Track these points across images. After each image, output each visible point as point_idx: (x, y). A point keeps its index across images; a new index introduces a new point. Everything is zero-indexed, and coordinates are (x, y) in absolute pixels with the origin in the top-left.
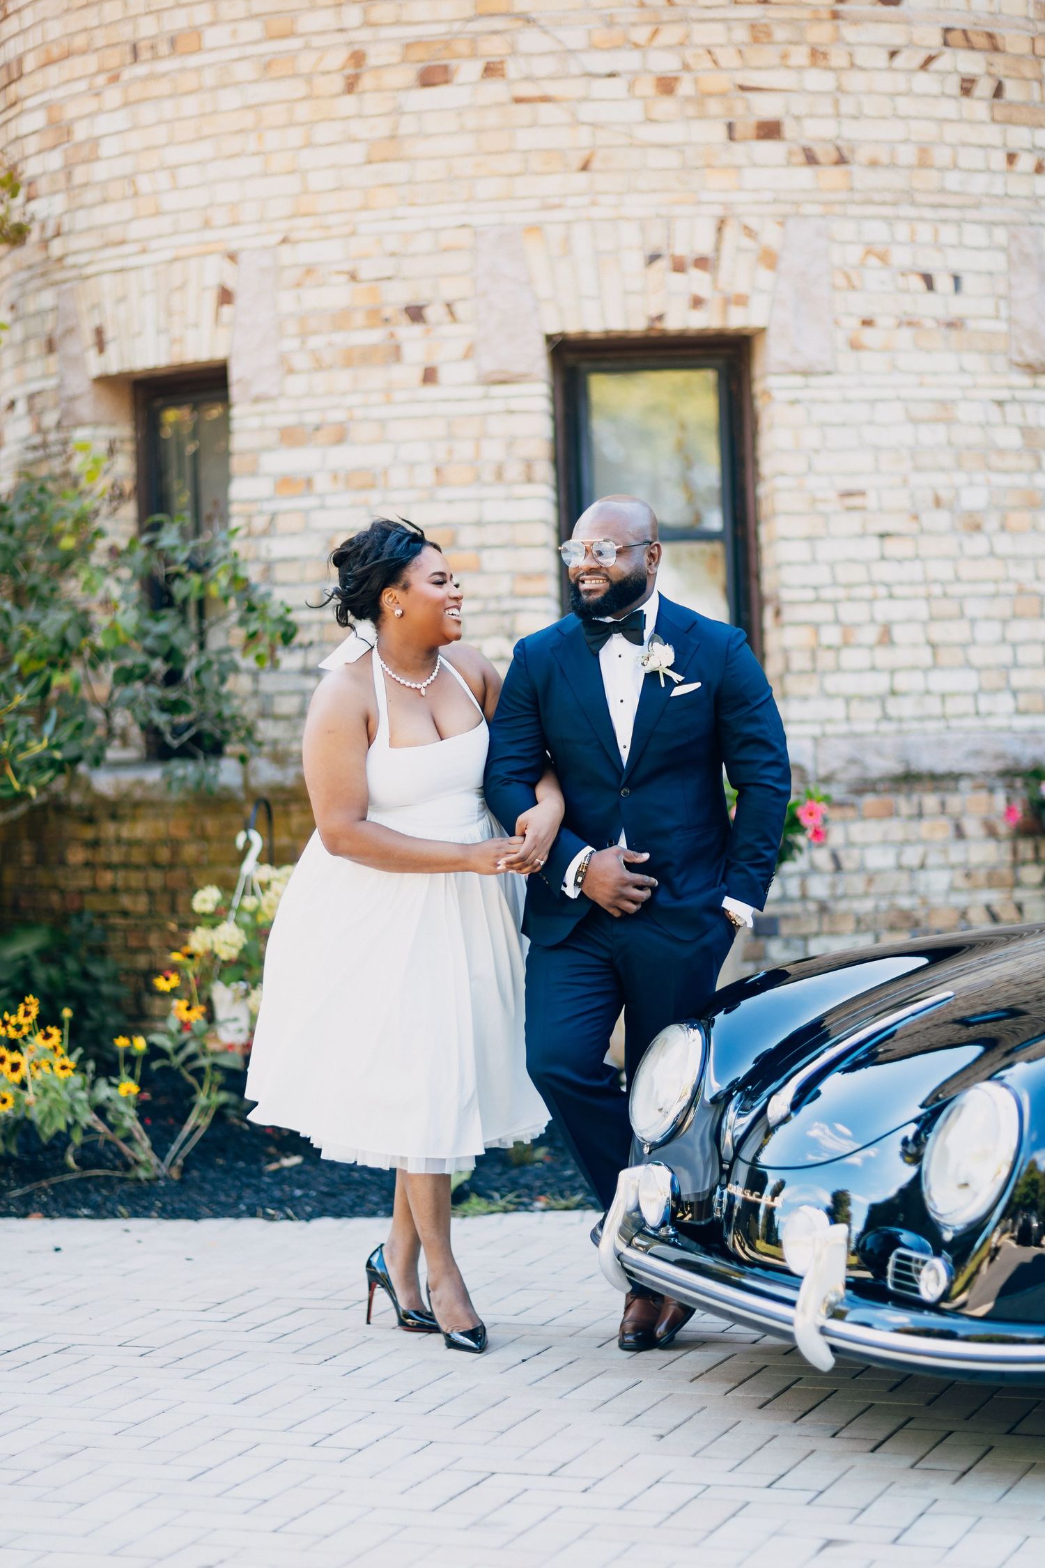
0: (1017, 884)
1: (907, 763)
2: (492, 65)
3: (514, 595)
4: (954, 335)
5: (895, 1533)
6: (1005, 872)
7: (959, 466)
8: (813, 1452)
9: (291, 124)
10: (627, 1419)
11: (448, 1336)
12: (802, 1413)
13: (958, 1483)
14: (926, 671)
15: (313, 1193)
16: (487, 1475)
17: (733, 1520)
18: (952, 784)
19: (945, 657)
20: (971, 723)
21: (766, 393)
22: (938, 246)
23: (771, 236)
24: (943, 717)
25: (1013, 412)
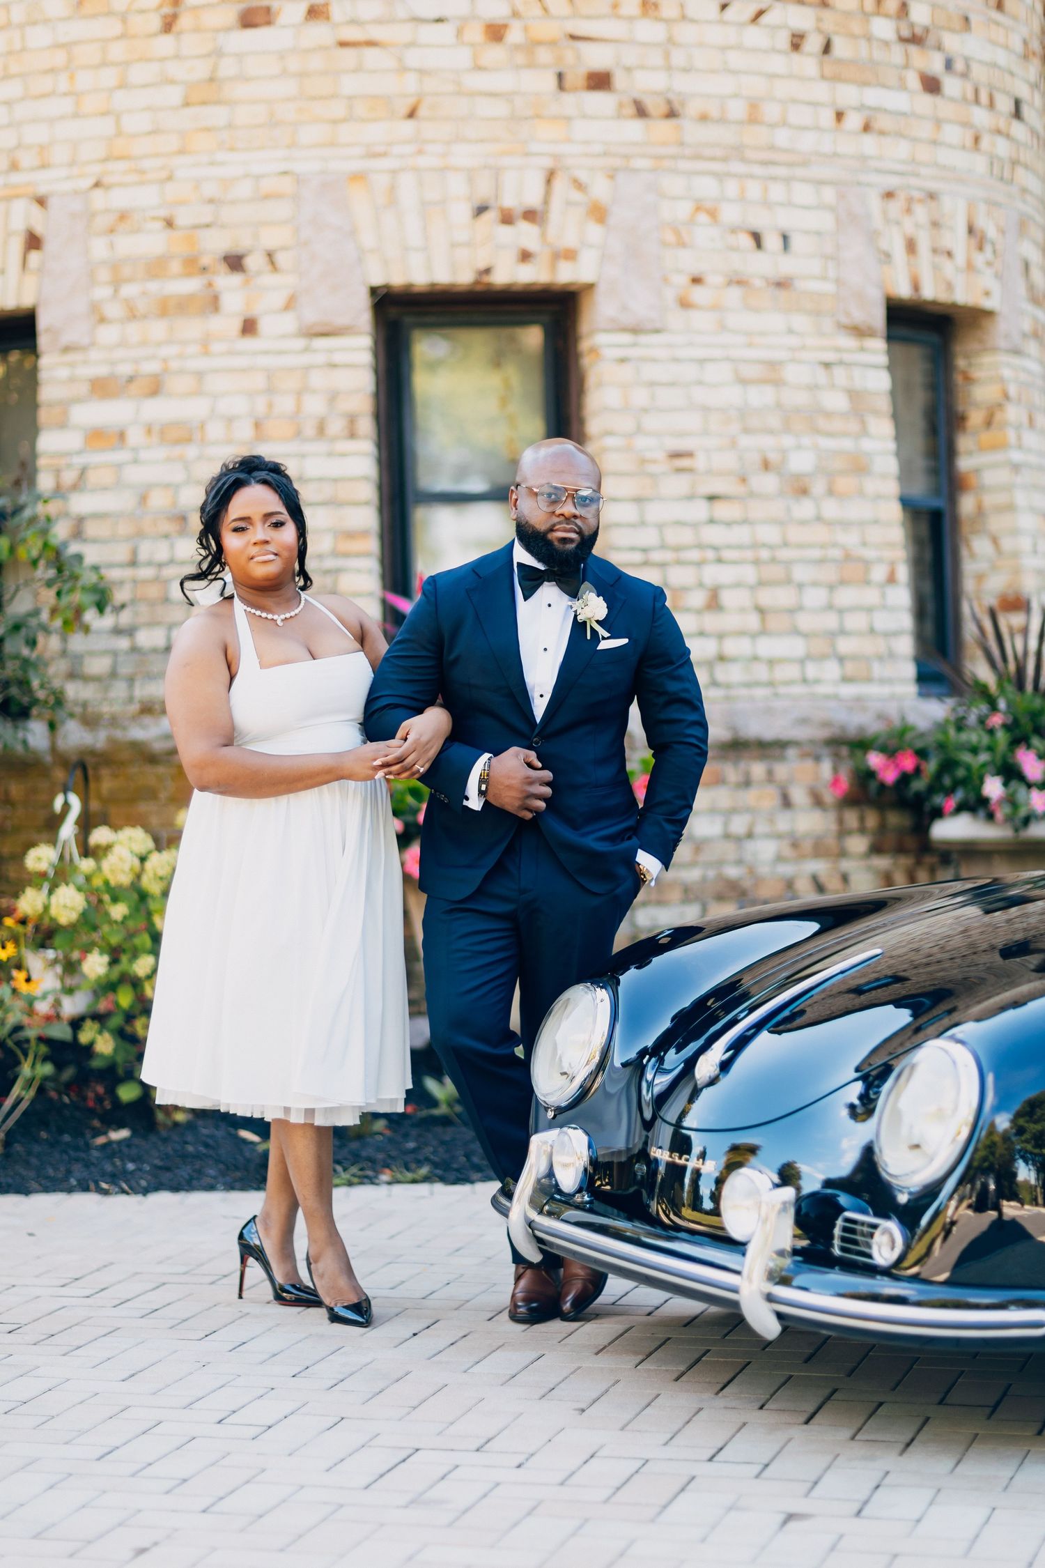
0: (843, 854)
1: (734, 729)
2: (316, 8)
3: (335, 554)
4: (783, 295)
5: (856, 1507)
6: (831, 842)
7: (787, 428)
8: (744, 1424)
9: (104, 64)
10: (542, 1393)
11: (331, 1310)
12: (721, 1386)
13: (905, 1455)
14: (754, 636)
15: (147, 1167)
16: (410, 1451)
17: (682, 1495)
18: (777, 752)
19: (773, 622)
20: (798, 690)
21: (593, 350)
22: (767, 204)
23: (600, 189)
24: (771, 684)
25: (839, 374)
